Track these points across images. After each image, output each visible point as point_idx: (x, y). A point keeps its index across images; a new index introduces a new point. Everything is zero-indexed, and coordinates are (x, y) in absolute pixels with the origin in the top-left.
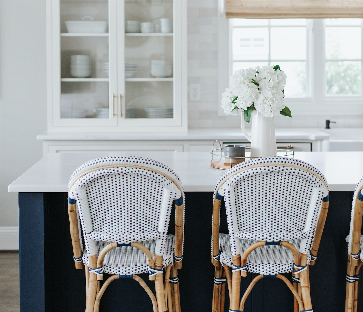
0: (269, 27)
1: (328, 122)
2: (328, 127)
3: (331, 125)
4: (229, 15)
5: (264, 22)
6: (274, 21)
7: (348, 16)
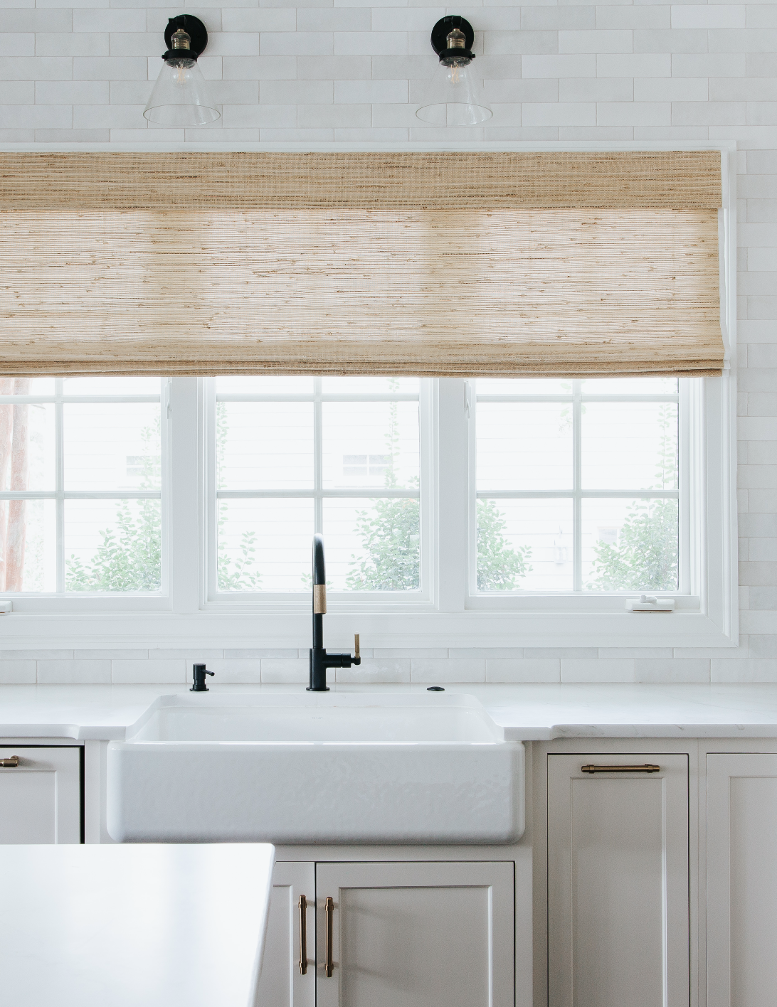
0: (59, 401)
1: (200, 672)
2: (200, 687)
7: (261, 368)
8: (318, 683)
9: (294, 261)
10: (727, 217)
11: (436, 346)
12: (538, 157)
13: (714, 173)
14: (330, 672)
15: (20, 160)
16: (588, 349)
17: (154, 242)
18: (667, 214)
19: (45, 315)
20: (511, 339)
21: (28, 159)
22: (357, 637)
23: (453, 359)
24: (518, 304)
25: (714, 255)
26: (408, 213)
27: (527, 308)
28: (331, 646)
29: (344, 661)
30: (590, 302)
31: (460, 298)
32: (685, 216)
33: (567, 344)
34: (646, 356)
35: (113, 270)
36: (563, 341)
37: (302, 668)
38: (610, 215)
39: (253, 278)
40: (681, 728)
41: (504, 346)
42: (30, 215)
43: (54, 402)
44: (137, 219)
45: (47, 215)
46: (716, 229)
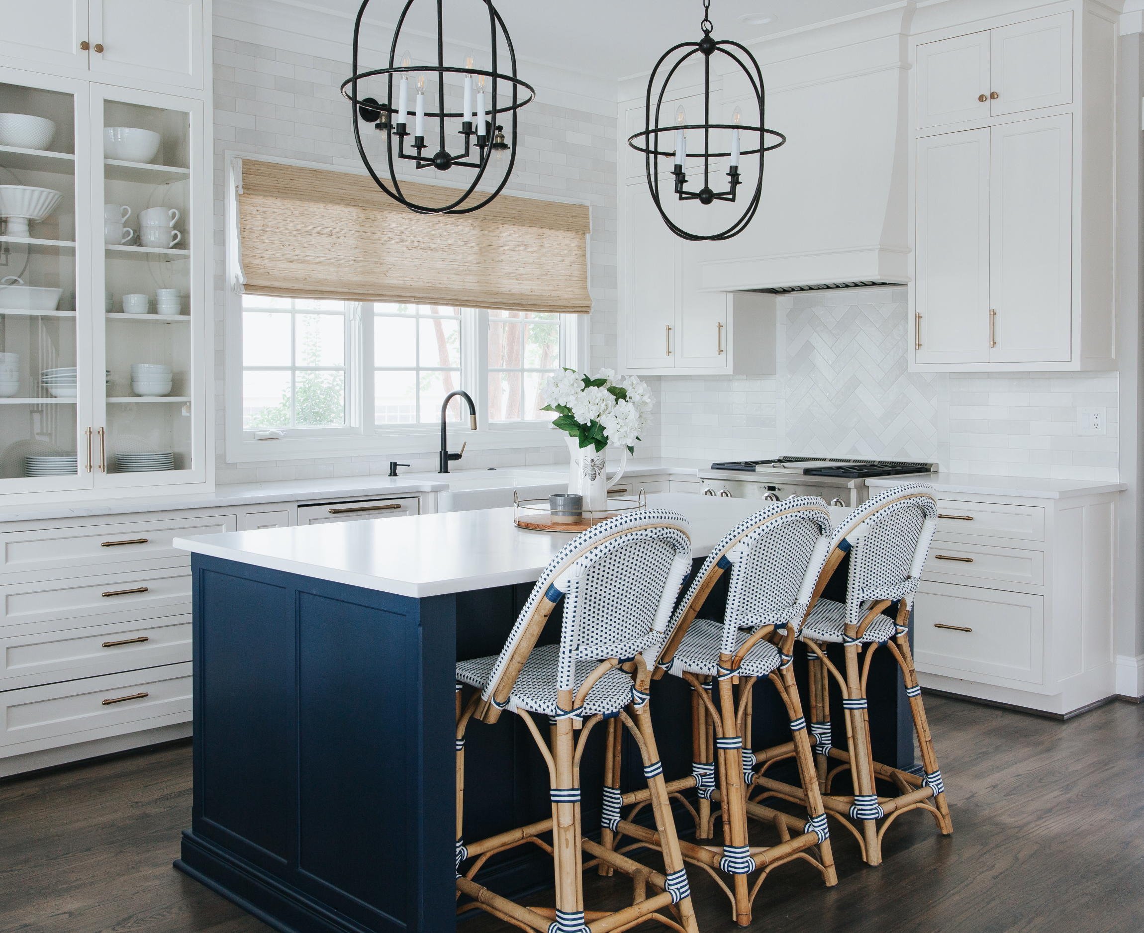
0: (293, 312)
1: (394, 466)
2: (393, 473)
3: (399, 469)
4: (250, 288)
5: (284, 302)
6: (302, 303)
7: (412, 300)
8: (444, 469)
9: (424, 243)
10: (588, 236)
11: (485, 293)
12: (525, 200)
13: (586, 216)
14: (450, 463)
15: (299, 171)
16: (544, 299)
17: (361, 226)
18: (568, 234)
19: (309, 263)
20: (513, 291)
21: (303, 171)
22: (465, 443)
23: (493, 300)
24: (514, 273)
25: (584, 255)
26: (471, 222)
27: (518, 276)
28: (450, 450)
29: (457, 457)
30: (542, 275)
31: (493, 268)
32: (574, 235)
33: (535, 295)
34: (565, 303)
35: (340, 240)
36: (533, 293)
37: (436, 462)
38: (548, 232)
39: (405, 250)
40: (633, 472)
41: (512, 295)
42: (299, 203)
43: (291, 313)
44: (353, 212)
45: (307, 204)
46: (585, 243)
